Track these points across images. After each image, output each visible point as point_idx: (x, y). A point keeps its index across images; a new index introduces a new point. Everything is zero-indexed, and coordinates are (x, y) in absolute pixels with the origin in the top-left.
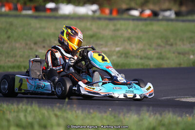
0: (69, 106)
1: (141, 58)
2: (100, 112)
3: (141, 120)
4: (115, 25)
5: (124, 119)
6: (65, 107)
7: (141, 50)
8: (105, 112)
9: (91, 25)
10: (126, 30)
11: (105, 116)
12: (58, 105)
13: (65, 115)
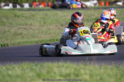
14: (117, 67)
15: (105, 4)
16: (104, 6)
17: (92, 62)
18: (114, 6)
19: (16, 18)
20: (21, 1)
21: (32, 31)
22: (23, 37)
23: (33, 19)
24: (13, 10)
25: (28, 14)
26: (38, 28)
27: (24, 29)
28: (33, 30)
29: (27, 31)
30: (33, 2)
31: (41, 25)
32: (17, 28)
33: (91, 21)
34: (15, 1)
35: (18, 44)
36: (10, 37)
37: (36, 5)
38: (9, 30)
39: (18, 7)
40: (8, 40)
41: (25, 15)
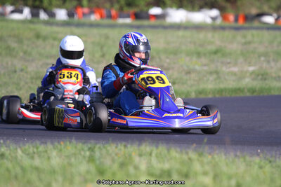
14: (270, 162)
15: (236, 20)
16: (233, 24)
18: (256, 24)
19: (40, 42)
20: (50, 4)
24: (31, 22)
30: (76, 8)
31: (95, 60)
32: (41, 63)
33: (205, 55)
34: (37, 3)
36: (26, 83)
37: (84, 14)
38: (23, 67)
39: (43, 16)
40: (21, 89)
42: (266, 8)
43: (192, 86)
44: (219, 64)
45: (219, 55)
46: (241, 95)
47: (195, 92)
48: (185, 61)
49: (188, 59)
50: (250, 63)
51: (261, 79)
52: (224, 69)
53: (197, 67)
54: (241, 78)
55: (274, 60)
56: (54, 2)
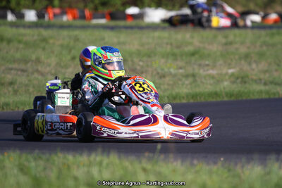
0: (162, 156)
1: (265, 84)
2: (208, 164)
3: (269, 173)
4: (226, 37)
5: (243, 172)
6: (156, 157)
7: (265, 72)
8: (215, 163)
9: (192, 37)
10: (242, 43)
11: (215, 168)
12: (147, 154)
13: (157, 168)
14: (229, 170)
17: (171, 155)
19: (5, 44)
20: (18, 4)
21: (40, 77)
22: (16, 92)
23: (44, 49)
25: (33, 36)
26: (53, 71)
27: (19, 73)
28: (42, 74)
29: (28, 76)
30: (46, 8)
31: (62, 64)
32: (3, 68)
34: (3, 4)
35: (3, 109)
37: (55, 15)
39: (10, 17)
41: (25, 39)
42: (252, 6)
43: (165, 90)
44: (196, 67)
45: (197, 56)
46: (219, 99)
47: (168, 97)
48: (159, 63)
49: (163, 61)
50: (230, 64)
51: (241, 82)
52: (201, 71)
53: (172, 71)
54: (219, 82)
55: (255, 62)
56: (22, 2)
